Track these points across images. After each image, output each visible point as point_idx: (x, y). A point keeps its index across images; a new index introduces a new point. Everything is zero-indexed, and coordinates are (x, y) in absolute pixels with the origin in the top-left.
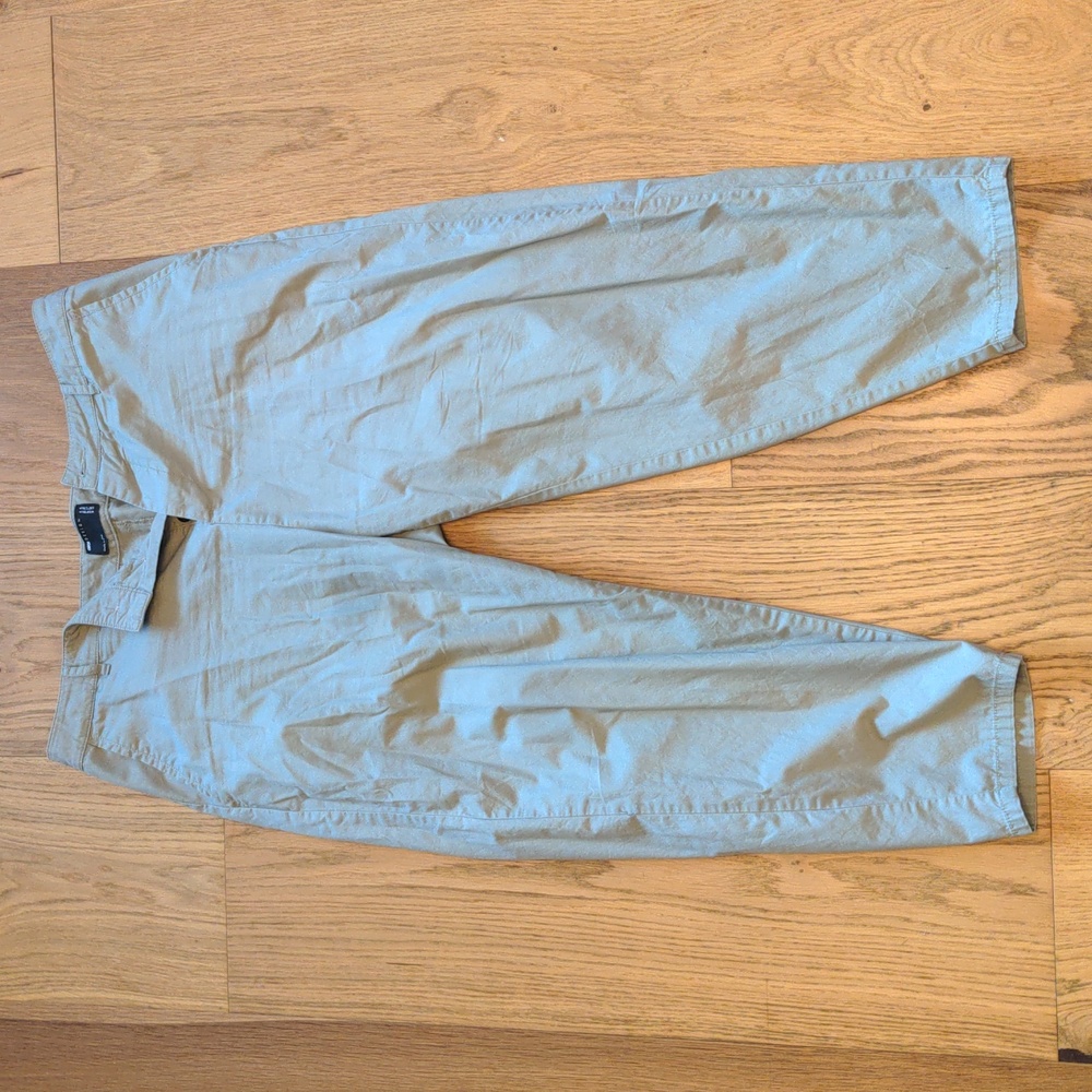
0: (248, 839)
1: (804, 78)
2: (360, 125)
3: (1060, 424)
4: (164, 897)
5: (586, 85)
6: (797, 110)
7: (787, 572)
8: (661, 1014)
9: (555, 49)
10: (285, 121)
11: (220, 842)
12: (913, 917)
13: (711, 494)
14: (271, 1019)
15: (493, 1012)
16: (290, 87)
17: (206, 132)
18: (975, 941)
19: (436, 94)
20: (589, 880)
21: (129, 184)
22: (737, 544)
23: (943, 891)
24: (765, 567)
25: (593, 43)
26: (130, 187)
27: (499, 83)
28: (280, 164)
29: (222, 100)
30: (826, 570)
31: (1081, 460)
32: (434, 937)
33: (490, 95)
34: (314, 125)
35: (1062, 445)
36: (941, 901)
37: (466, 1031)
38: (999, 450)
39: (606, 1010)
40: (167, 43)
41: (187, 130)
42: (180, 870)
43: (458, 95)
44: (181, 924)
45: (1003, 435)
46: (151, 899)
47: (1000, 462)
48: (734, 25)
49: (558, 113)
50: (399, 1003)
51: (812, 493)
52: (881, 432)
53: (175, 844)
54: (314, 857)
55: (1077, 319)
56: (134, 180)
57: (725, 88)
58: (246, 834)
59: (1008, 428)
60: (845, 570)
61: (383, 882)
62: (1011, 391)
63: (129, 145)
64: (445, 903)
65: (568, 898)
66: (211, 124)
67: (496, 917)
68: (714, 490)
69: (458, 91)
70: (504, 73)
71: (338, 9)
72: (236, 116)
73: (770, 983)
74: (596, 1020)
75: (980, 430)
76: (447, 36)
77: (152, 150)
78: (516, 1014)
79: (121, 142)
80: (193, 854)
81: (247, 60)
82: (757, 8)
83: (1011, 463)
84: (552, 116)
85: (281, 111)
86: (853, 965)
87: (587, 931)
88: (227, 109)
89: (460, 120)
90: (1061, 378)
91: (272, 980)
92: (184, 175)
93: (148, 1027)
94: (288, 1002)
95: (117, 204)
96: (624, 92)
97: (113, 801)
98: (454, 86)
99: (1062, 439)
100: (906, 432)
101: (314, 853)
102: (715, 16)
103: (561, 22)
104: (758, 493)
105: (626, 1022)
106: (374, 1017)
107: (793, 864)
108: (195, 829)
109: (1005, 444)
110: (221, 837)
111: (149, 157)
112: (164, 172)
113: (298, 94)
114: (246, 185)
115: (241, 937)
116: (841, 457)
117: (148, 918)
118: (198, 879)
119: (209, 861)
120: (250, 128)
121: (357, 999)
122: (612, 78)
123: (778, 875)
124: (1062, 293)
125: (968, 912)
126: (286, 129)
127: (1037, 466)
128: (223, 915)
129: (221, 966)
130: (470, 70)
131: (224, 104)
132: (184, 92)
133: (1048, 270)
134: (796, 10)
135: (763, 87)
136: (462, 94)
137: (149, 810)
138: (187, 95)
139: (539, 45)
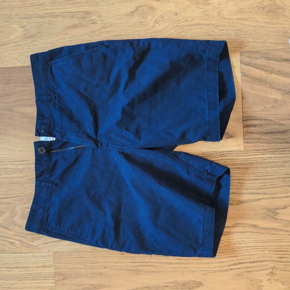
0: (64, 281)
1: (268, 5)
2: (102, 18)
5: (188, 6)
6: (266, 17)
7: (264, 179)
10: (72, 16)
11: (53, 283)
13: (237, 152)
16: (74, 4)
17: (40, 20)
21: (10, 39)
22: (246, 170)
24: (256, 178)
26: (10, 40)
28: (71, 32)
29: (46, 8)
30: (278, 178)
33: (152, 8)
34: (83, 18)
41: (34, 19)
43: (140, 8)
49: (178, 16)
51: (273, 152)
53: (36, 284)
54: (90, 286)
56: (12, 37)
57: (240, 8)
58: (64, 279)
60: (285, 178)
63: (10, 24)
66: (43, 17)
68: (237, 151)
69: (140, 7)
72: (53, 14)
77: (19, 26)
79: (6, 23)
84: (176, 17)
85: (71, 12)
88: (49, 11)
89: (141, 17)
92: (32, 36)
95: (6, 46)
96: (203, 8)
97: (10, 269)
98: (139, 5)
101: (90, 285)
104: (253, 152)
107: (268, 280)
108: (43, 278)
110: (54, 281)
111: (18, 29)
112: (24, 35)
113: (77, 7)
114: (57, 40)
120: (58, 19)
122: (198, 3)
123: (262, 284)
126: (73, 19)
131: (48, 9)
132: (32, 5)
135: (254, 8)
136: (142, 8)
138: (33, 6)
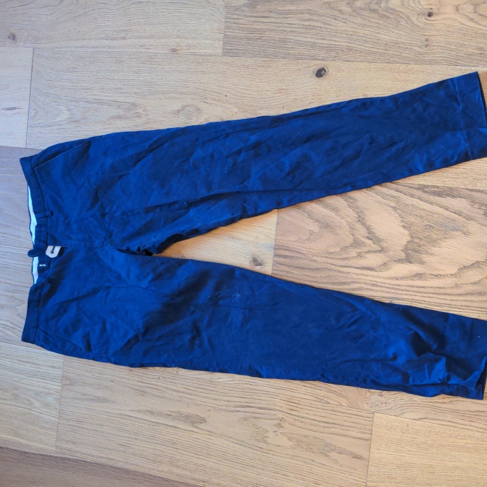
3: (397, 279)
4: (37, 404)
8: (216, 481)
9: (226, 96)
12: (316, 460)
14: (71, 457)
15: (154, 469)
18: (337, 473)
19: (177, 106)
20: (197, 425)
23: (328, 452)
25: (241, 96)
27: (202, 106)
31: (403, 294)
32: (135, 437)
35: (397, 287)
36: (326, 456)
37: (143, 475)
38: (373, 285)
39: (196, 476)
40: (77, 67)
42: (43, 394)
44: (42, 415)
45: (375, 279)
46: (31, 404)
47: (372, 289)
48: (295, 99)
50: (119, 459)
52: (330, 270)
55: (409, 238)
59: (377, 277)
61: (120, 412)
62: (381, 262)
64: (141, 425)
65: (188, 430)
67: (159, 433)
70: (205, 102)
71: (145, 65)
73: (259, 476)
74: (192, 479)
75: (367, 276)
76: (185, 83)
78: (162, 471)
80: (49, 389)
81: (107, 79)
82: (305, 93)
83: (377, 291)
86: (291, 474)
87: (193, 444)
90: (400, 261)
91: (73, 443)
93: (25, 453)
94: (78, 452)
99: (397, 285)
100: (339, 271)
102: (289, 94)
103: (230, 85)
105: (204, 482)
106: (111, 463)
109: (375, 283)
115: (64, 424)
116: (314, 277)
117: (29, 411)
118: (50, 399)
119: (55, 393)
121: (104, 455)
124: (405, 227)
125: (336, 461)
127: (386, 294)
128: (58, 414)
129: (54, 434)
130: (192, 99)
133: (401, 217)
134: (319, 97)
137: (35, 369)
139: (220, 93)
